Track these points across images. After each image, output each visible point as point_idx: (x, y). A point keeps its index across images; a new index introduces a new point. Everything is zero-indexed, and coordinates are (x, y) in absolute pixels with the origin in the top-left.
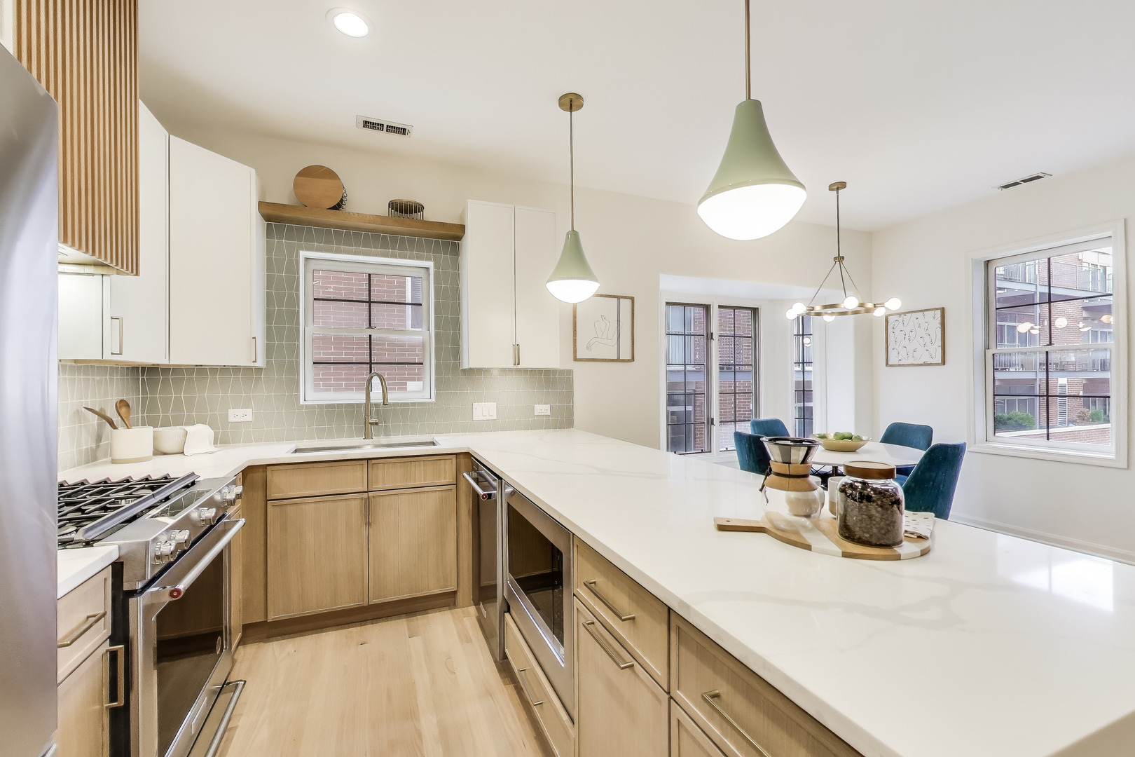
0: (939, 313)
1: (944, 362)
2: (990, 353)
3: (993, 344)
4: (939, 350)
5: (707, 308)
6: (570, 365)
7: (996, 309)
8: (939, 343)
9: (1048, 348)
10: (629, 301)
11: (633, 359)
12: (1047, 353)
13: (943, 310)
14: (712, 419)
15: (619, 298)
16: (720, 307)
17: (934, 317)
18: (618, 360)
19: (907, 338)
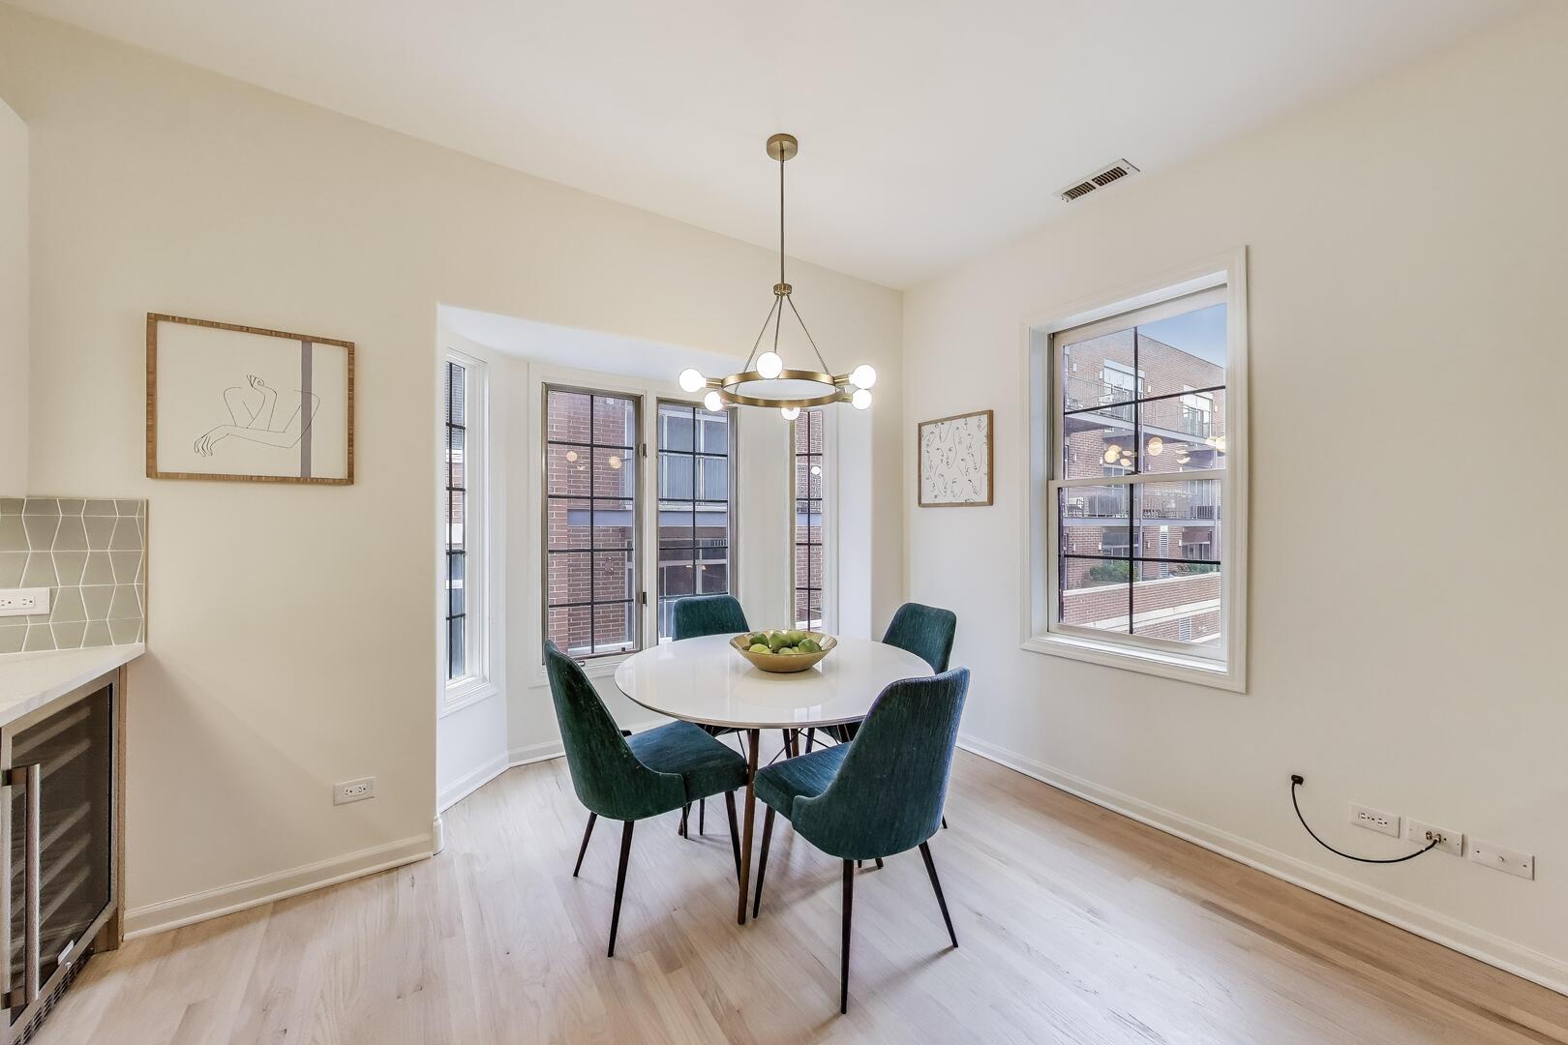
0: (985, 418)
1: (991, 502)
2: (1054, 485)
3: (1059, 473)
4: (985, 479)
5: (637, 401)
6: (140, 488)
7: (1065, 413)
8: (985, 469)
9: (1133, 479)
10: (341, 353)
11: (350, 479)
12: (1132, 486)
13: (991, 414)
14: (644, 594)
15: (307, 341)
16: (660, 401)
17: (979, 426)
18: (306, 479)
19: (945, 463)
